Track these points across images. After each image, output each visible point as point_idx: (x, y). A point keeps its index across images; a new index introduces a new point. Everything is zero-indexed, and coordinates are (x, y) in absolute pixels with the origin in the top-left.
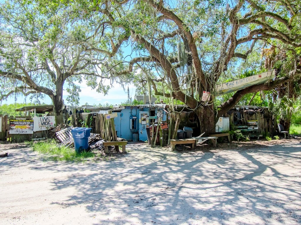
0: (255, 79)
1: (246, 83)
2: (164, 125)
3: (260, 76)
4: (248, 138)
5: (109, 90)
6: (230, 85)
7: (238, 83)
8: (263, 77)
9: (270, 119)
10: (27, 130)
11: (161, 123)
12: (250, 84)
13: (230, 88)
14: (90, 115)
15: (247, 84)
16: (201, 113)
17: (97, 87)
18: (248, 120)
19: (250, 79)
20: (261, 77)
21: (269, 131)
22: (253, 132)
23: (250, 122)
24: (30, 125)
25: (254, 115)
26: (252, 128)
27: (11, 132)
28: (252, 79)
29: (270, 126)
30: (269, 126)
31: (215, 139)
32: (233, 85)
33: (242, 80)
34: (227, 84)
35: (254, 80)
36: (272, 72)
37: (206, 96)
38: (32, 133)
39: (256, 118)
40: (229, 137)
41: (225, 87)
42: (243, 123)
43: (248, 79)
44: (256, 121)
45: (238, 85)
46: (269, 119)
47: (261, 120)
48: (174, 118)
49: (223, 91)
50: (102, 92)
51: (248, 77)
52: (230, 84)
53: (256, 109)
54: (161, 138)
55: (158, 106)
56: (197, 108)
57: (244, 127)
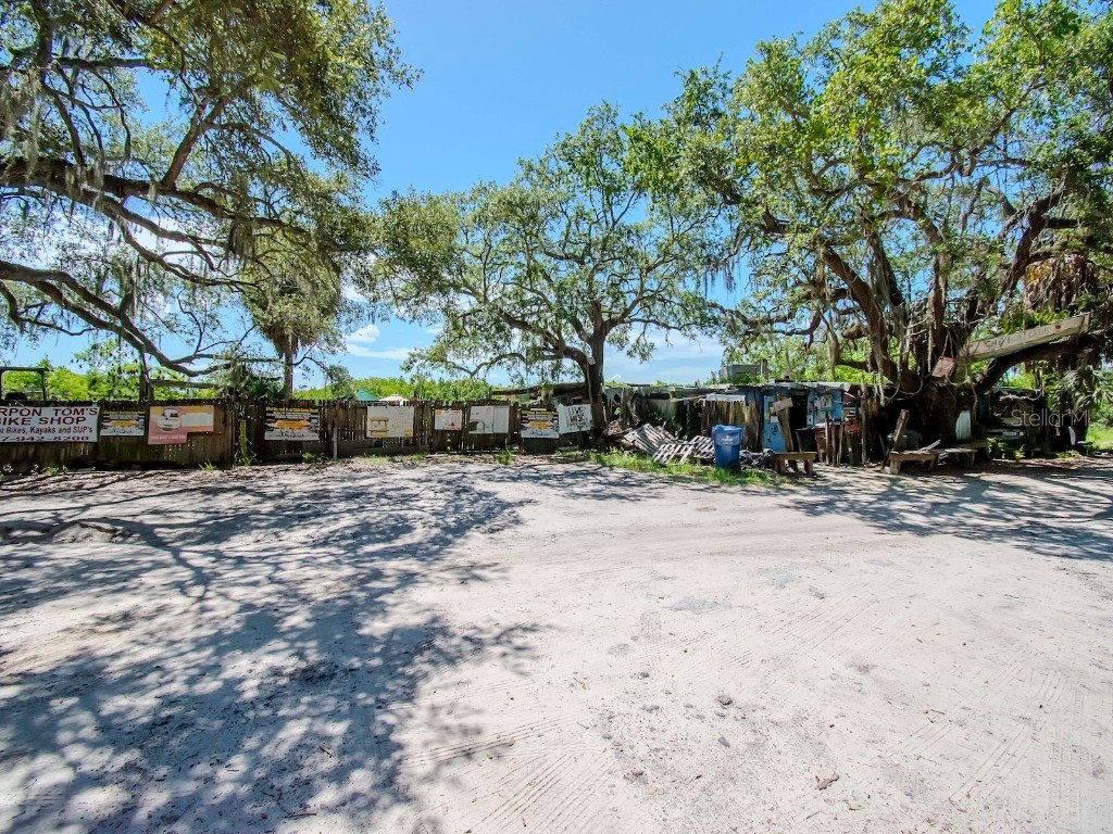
0: (1047, 332)
2: (852, 423)
3: (1058, 327)
4: (1018, 454)
5: (652, 353)
6: (995, 344)
7: (1011, 341)
8: (1063, 328)
10: (549, 430)
11: (847, 419)
12: (1035, 342)
13: (994, 350)
14: (680, 405)
15: (1029, 341)
16: (931, 401)
17: (628, 347)
19: (1037, 333)
20: (1060, 329)
24: (552, 421)
25: (1013, 407)
26: (1015, 434)
27: (524, 434)
28: (1041, 333)
31: (970, 453)
34: (988, 342)
35: (1044, 335)
36: (1084, 318)
37: (944, 366)
38: (558, 437)
41: (982, 349)
42: (994, 423)
43: (1033, 333)
45: (1010, 345)
50: (638, 357)
52: (994, 342)
53: (1022, 394)
54: (850, 450)
55: (825, 387)
56: (924, 391)
57: (1000, 431)
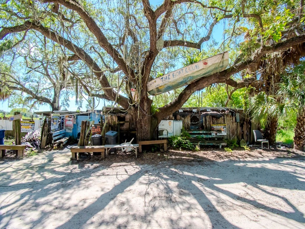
0: (198, 68)
1: (185, 75)
2: (96, 128)
4: (198, 148)
6: (166, 80)
7: (175, 76)
9: (245, 123)
11: (93, 126)
12: (191, 76)
13: (166, 83)
15: (187, 75)
18: (213, 124)
19: (191, 69)
20: (207, 65)
21: (243, 138)
22: (216, 139)
23: (215, 127)
24: (32, 126)
25: (221, 118)
28: (194, 68)
29: (246, 132)
30: (243, 132)
32: (169, 79)
33: (180, 72)
34: (162, 78)
35: (196, 70)
36: (224, 54)
39: (224, 122)
40: (165, 145)
41: (160, 83)
42: (205, 128)
43: (187, 69)
44: (224, 125)
45: (175, 79)
46: (243, 123)
47: (232, 124)
48: (110, 121)
49: (160, 88)
51: (187, 67)
52: (166, 78)
53: (223, 111)
57: (201, 132)
